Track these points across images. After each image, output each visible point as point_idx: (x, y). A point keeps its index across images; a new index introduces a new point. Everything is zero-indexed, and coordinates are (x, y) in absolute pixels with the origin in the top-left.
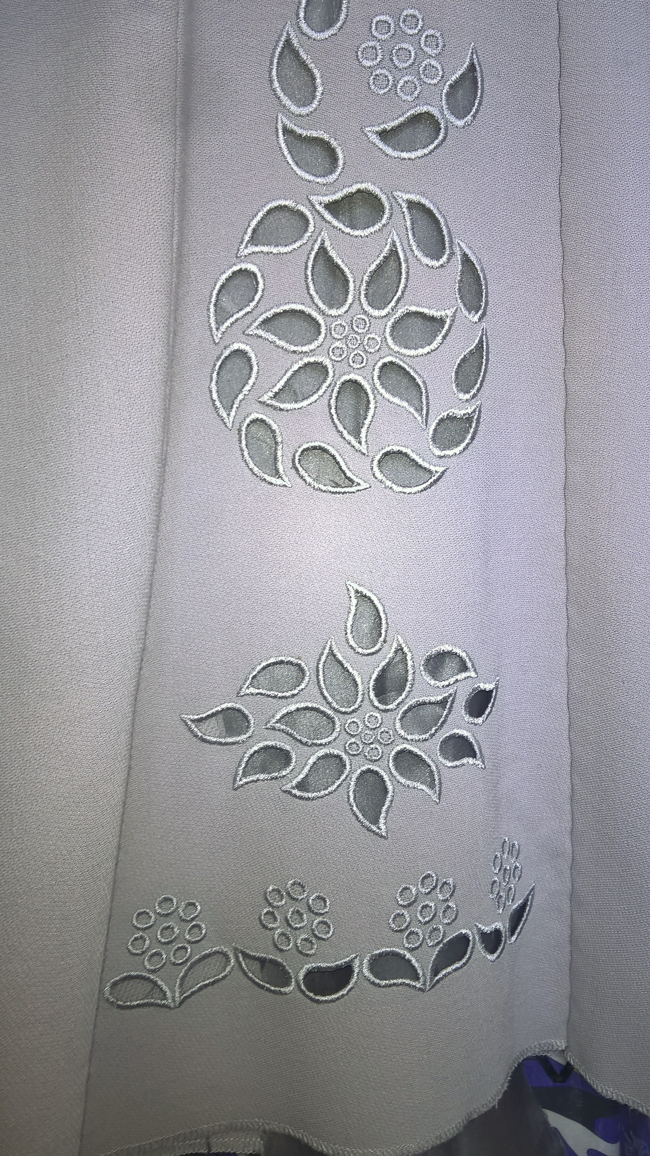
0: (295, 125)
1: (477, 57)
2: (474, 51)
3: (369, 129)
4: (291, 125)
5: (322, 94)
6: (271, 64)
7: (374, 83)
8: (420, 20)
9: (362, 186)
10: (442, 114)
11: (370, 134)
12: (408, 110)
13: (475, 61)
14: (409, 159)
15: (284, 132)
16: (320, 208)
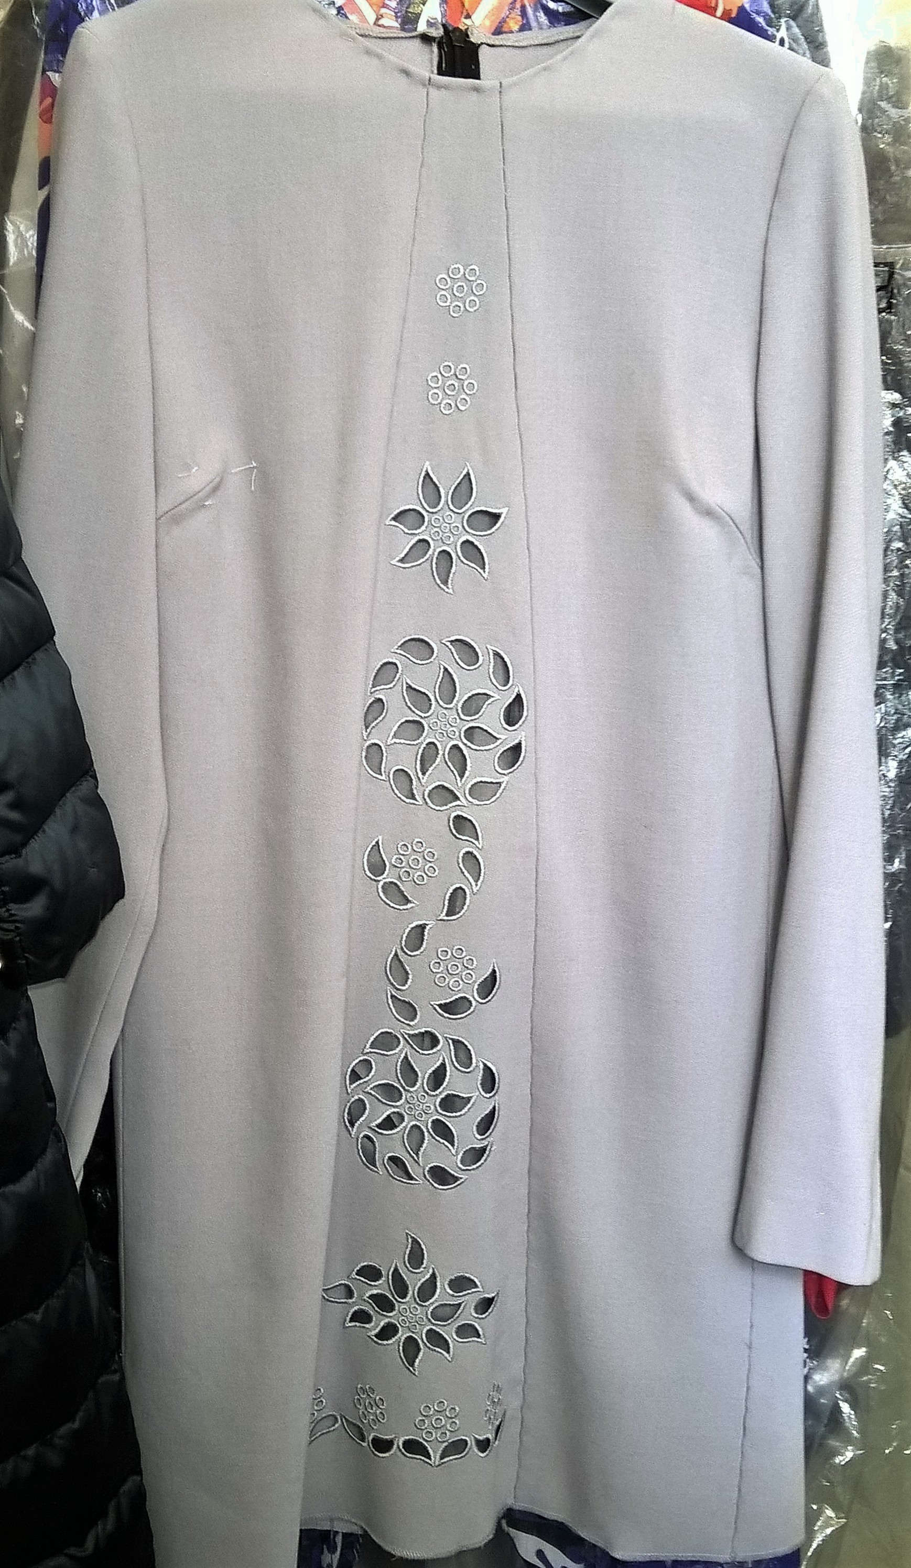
0: (397, 994)
2: (495, 963)
3: (434, 1002)
5: (412, 982)
6: (387, 963)
7: (437, 981)
8: (464, 952)
9: (429, 1029)
10: (474, 998)
11: (434, 1005)
12: (455, 996)
13: (496, 969)
14: (454, 1019)
15: (391, 996)
16: (406, 1036)
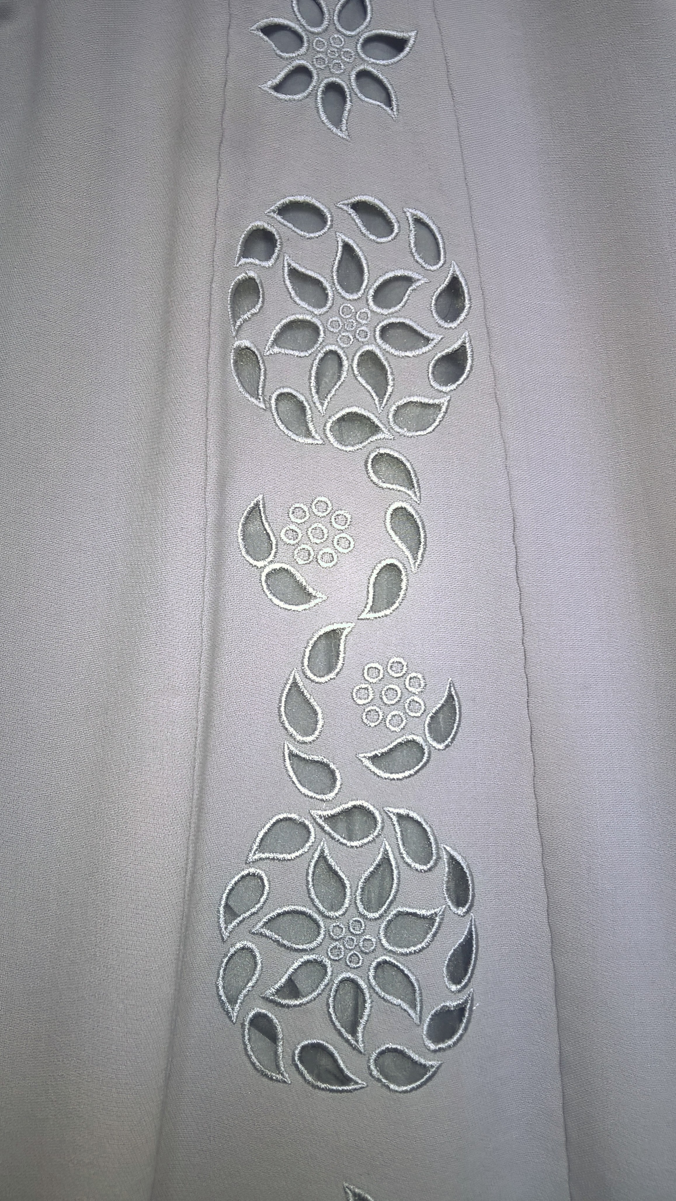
0: (299, 751)
1: (455, 689)
2: (452, 684)
3: (362, 755)
4: (296, 751)
5: (323, 726)
6: (280, 702)
7: (366, 718)
8: (405, 666)
9: (358, 803)
10: (426, 741)
11: (363, 760)
12: (396, 739)
13: (453, 693)
14: (397, 779)
15: (289, 757)
16: (320, 821)
